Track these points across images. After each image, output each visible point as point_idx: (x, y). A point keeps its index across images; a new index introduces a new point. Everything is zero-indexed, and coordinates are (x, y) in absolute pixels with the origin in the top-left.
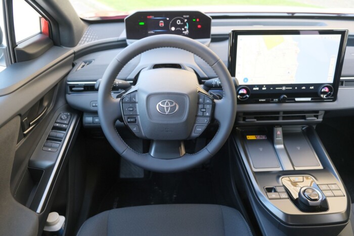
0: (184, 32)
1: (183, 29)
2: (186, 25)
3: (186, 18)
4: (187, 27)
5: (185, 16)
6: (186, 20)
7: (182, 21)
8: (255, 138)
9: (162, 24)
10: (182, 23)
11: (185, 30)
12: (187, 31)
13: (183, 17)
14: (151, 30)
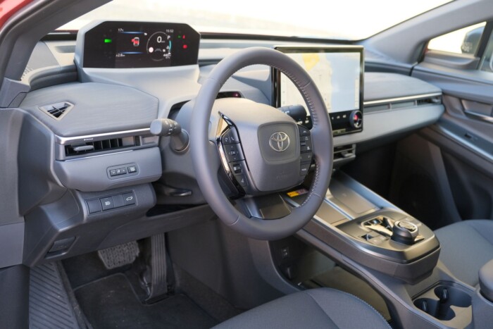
0: (164, 55)
1: (164, 50)
2: (169, 45)
3: (169, 34)
4: (169, 48)
5: (168, 31)
6: (169, 37)
7: (164, 38)
8: (297, 194)
9: (136, 42)
10: (164, 42)
11: (167, 52)
12: (169, 53)
13: (165, 32)
14: (120, 52)
